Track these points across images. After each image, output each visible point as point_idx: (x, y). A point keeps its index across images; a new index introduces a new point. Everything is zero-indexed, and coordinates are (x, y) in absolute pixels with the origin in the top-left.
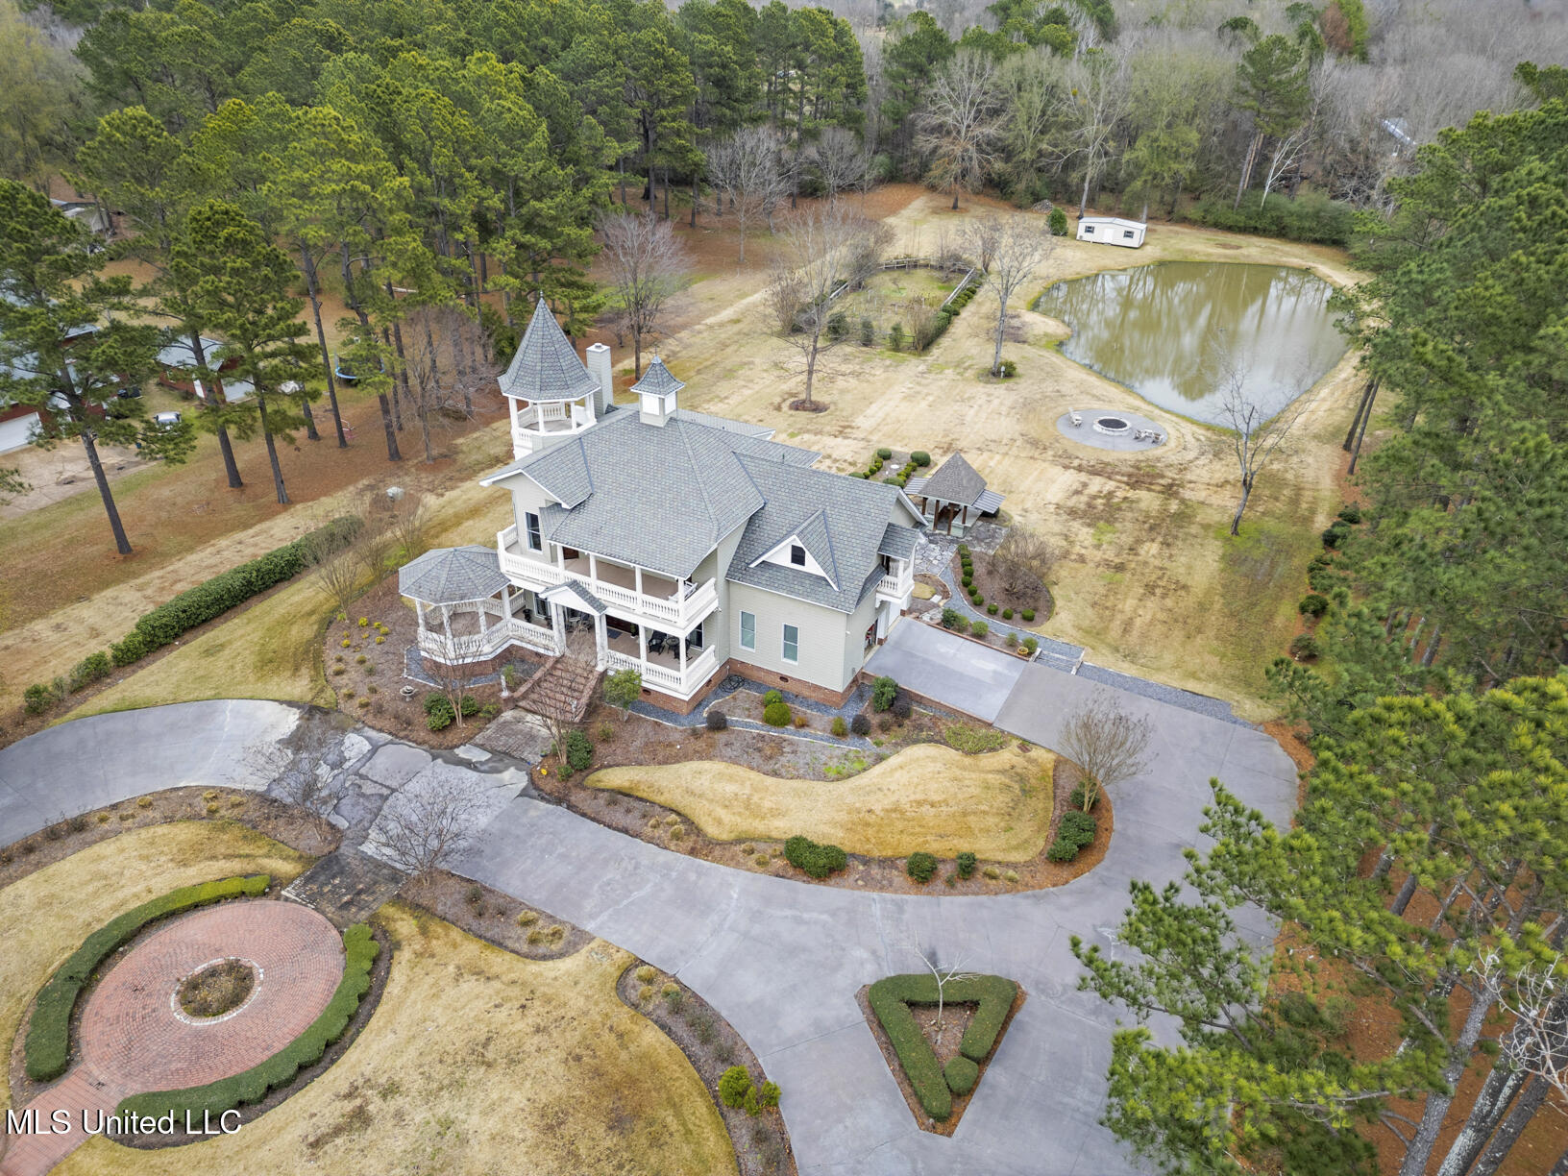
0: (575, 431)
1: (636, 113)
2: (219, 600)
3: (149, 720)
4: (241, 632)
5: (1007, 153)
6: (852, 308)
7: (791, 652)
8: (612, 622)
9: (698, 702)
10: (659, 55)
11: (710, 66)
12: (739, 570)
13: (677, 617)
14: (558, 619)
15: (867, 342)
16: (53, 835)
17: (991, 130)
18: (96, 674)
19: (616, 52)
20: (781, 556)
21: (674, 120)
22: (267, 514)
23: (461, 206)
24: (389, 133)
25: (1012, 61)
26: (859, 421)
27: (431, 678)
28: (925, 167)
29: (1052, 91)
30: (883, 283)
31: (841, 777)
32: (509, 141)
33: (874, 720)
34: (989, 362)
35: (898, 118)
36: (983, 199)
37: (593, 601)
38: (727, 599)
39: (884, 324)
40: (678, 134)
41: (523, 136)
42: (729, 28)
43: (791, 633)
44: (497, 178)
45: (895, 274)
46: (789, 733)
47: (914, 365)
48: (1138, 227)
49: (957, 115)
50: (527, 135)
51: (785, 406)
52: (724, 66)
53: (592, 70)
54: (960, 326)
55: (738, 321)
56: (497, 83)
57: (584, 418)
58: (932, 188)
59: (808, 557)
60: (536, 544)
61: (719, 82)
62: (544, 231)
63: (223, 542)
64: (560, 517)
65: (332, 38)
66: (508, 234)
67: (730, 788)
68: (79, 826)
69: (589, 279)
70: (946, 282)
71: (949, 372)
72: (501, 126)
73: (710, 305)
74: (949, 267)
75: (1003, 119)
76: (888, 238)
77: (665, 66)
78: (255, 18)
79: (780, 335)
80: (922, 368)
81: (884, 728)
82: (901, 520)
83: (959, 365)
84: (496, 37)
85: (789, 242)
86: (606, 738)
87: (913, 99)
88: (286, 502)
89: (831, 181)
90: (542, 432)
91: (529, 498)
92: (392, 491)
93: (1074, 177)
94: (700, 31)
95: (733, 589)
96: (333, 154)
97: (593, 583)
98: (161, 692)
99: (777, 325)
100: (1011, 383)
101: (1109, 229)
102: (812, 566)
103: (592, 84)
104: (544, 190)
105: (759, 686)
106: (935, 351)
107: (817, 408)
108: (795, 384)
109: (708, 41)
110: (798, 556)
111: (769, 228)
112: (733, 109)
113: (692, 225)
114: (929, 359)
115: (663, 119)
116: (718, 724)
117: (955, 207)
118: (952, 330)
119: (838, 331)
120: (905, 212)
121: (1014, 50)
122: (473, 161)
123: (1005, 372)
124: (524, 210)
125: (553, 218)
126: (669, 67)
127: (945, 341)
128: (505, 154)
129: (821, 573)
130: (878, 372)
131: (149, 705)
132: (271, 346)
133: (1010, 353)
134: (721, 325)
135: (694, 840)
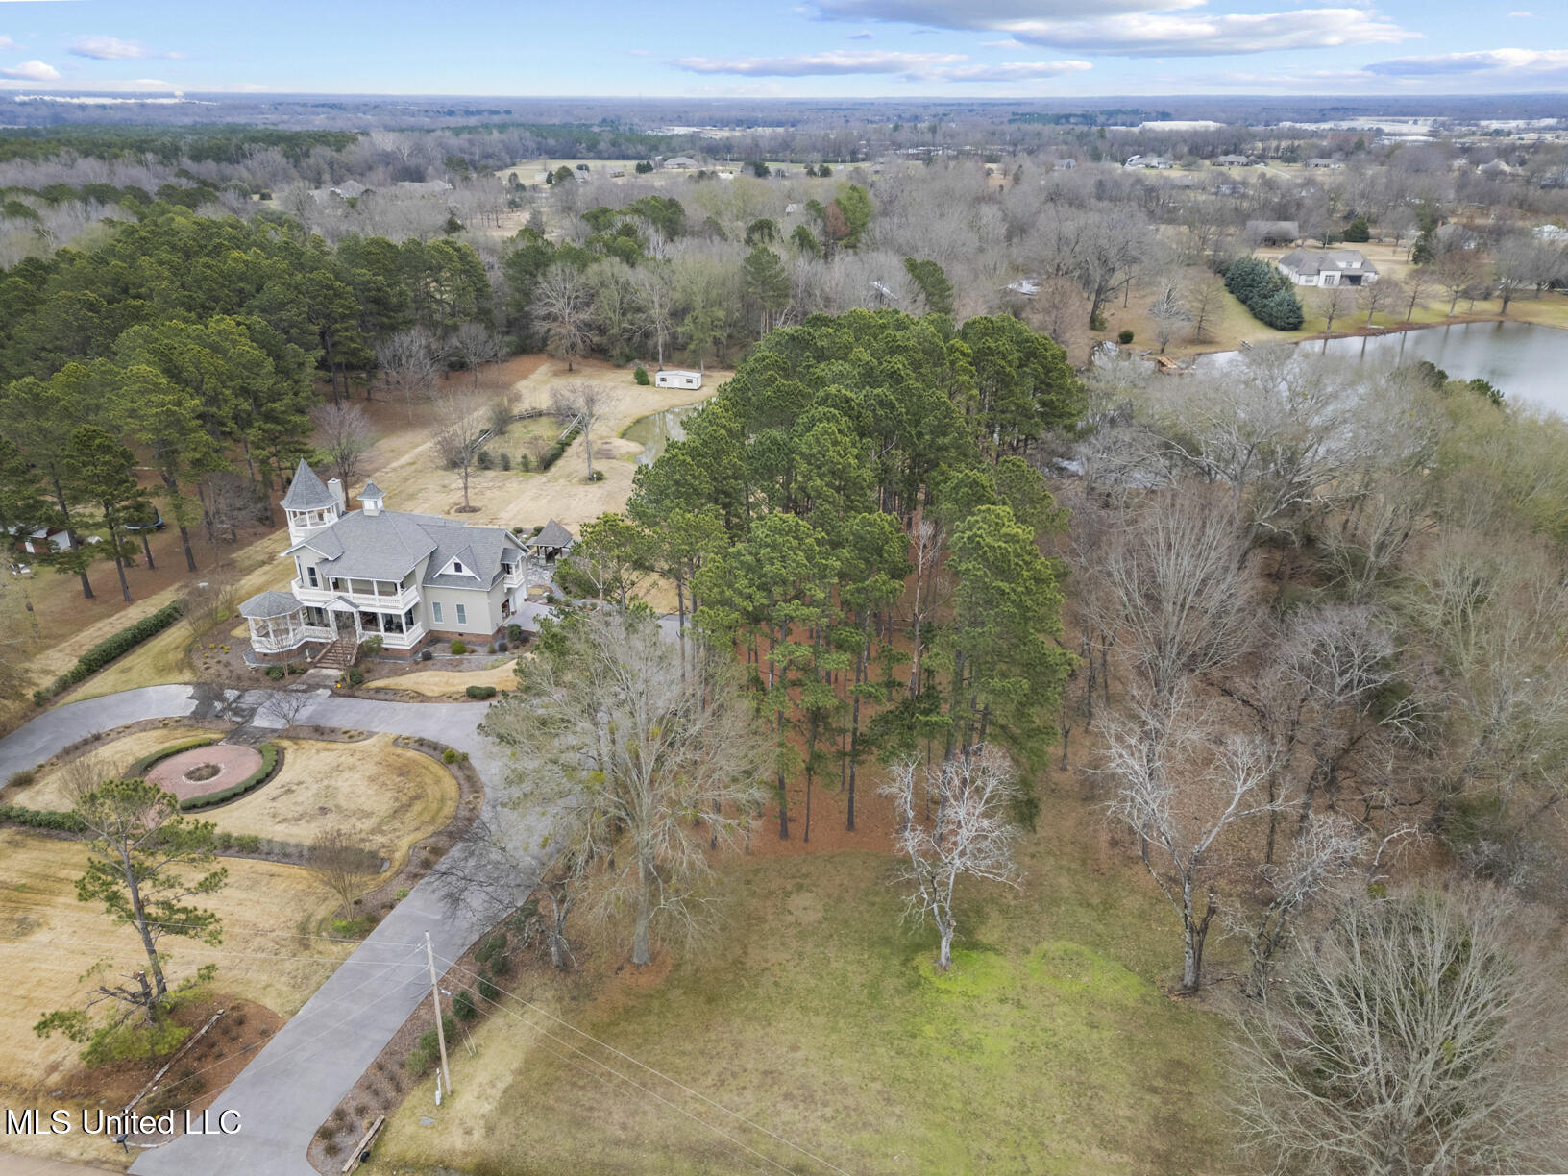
0: (328, 525)
1: (316, 328)
2: (120, 645)
3: (106, 700)
4: (139, 661)
5: (602, 330)
6: (493, 447)
7: (462, 619)
8: (364, 614)
9: (415, 650)
10: (329, 288)
11: (369, 290)
12: (428, 579)
13: (398, 604)
14: (331, 618)
15: (507, 468)
16: (86, 742)
17: (585, 316)
18: (66, 685)
19: (296, 288)
20: (451, 570)
21: (347, 330)
22: (120, 608)
23: (226, 411)
24: (174, 373)
25: (593, 268)
26: (503, 514)
27: (263, 661)
28: (544, 340)
29: (626, 288)
30: (517, 430)
31: (493, 667)
32: (250, 370)
33: (510, 645)
34: (586, 473)
35: (519, 307)
36: (592, 362)
37: (351, 604)
38: (424, 597)
39: (516, 457)
40: (351, 339)
41: (258, 365)
42: (378, 261)
43: (460, 608)
44: (244, 391)
45: (526, 422)
46: (466, 656)
47: (539, 479)
48: (695, 375)
49: (559, 306)
50: (259, 365)
51: (452, 512)
52: (379, 290)
53: (282, 305)
54: (570, 451)
55: (414, 463)
56: (232, 333)
57: (331, 519)
58: (552, 356)
59: (463, 567)
60: (314, 583)
61: (376, 301)
62: (276, 420)
63: (99, 625)
64: (329, 565)
65: (92, 304)
66: (256, 424)
67: (437, 679)
68: (97, 738)
69: (309, 447)
70: (561, 424)
71: (562, 481)
72: (244, 361)
73: (391, 454)
74: (562, 414)
75: (593, 308)
76: (517, 398)
77: (335, 295)
78: (16, 288)
79: (446, 468)
80: (544, 480)
81: (516, 647)
82: (509, 545)
83: (569, 476)
84: (205, 287)
85: (444, 407)
86: (368, 671)
87: (527, 295)
88: (130, 601)
89: (473, 359)
90: (309, 527)
91: (309, 559)
92: (202, 585)
93: (650, 343)
94: (357, 266)
95: (428, 591)
96: (150, 392)
97: (350, 595)
98: (105, 689)
99: (443, 462)
100: (601, 483)
101: (676, 378)
102: (466, 571)
103: (284, 314)
104: (275, 396)
105: (448, 641)
106: (553, 469)
107: (474, 510)
108: (457, 497)
109: (363, 273)
110: (458, 567)
111: (429, 398)
112: (390, 317)
113: (369, 399)
114: (549, 474)
115: (338, 331)
116: (427, 657)
117: (570, 370)
118: (565, 454)
119: (485, 463)
120: (534, 376)
121: (596, 260)
122: (229, 384)
123: (598, 477)
124: (264, 409)
125: (283, 413)
126: (338, 295)
127: (560, 463)
128: (248, 377)
129: (471, 574)
130: (515, 485)
131: (102, 695)
132: (124, 503)
133: (599, 466)
134: (402, 467)
135: (419, 697)
